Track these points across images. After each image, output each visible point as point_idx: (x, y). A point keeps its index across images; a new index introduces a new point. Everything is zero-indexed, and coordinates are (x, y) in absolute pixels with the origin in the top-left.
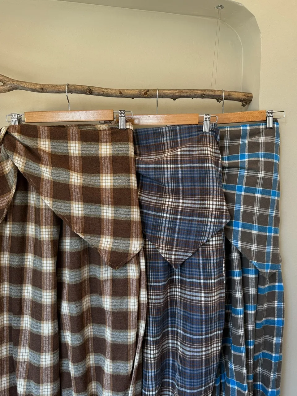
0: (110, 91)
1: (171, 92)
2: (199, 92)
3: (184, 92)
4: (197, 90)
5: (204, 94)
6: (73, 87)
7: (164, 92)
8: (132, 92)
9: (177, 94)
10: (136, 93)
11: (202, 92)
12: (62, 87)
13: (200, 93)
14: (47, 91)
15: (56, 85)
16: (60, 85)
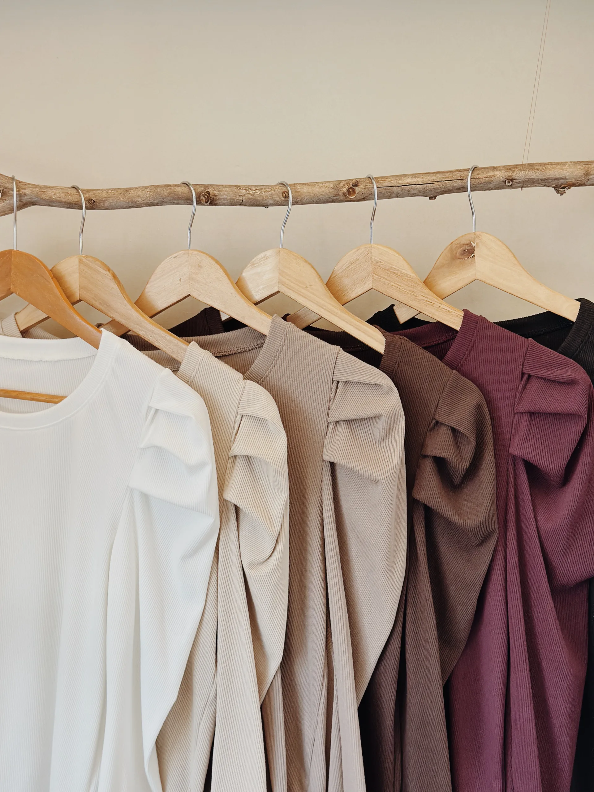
0: (258, 192)
1: (419, 180)
2: (497, 173)
3: (454, 178)
4: (494, 169)
5: (512, 180)
6: (166, 191)
7: (401, 182)
8: (317, 191)
9: (435, 186)
10: (327, 191)
11: (508, 174)
12: (140, 193)
13: (500, 175)
14: (106, 205)
15: (127, 190)
16: (136, 189)
